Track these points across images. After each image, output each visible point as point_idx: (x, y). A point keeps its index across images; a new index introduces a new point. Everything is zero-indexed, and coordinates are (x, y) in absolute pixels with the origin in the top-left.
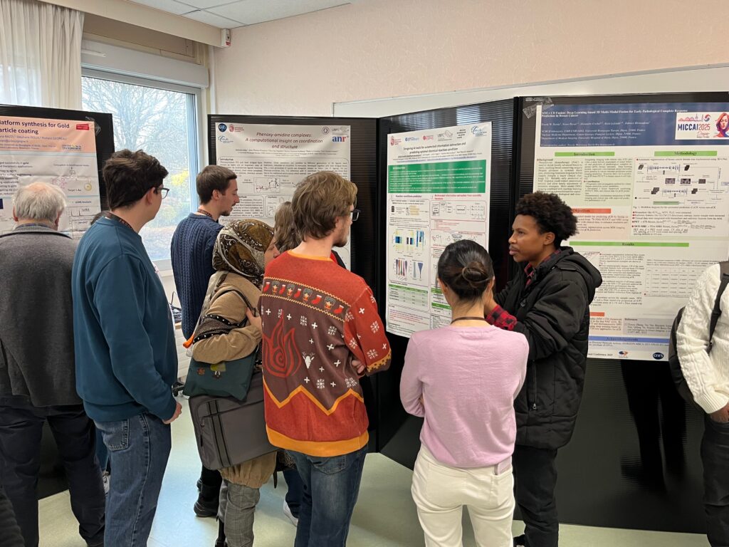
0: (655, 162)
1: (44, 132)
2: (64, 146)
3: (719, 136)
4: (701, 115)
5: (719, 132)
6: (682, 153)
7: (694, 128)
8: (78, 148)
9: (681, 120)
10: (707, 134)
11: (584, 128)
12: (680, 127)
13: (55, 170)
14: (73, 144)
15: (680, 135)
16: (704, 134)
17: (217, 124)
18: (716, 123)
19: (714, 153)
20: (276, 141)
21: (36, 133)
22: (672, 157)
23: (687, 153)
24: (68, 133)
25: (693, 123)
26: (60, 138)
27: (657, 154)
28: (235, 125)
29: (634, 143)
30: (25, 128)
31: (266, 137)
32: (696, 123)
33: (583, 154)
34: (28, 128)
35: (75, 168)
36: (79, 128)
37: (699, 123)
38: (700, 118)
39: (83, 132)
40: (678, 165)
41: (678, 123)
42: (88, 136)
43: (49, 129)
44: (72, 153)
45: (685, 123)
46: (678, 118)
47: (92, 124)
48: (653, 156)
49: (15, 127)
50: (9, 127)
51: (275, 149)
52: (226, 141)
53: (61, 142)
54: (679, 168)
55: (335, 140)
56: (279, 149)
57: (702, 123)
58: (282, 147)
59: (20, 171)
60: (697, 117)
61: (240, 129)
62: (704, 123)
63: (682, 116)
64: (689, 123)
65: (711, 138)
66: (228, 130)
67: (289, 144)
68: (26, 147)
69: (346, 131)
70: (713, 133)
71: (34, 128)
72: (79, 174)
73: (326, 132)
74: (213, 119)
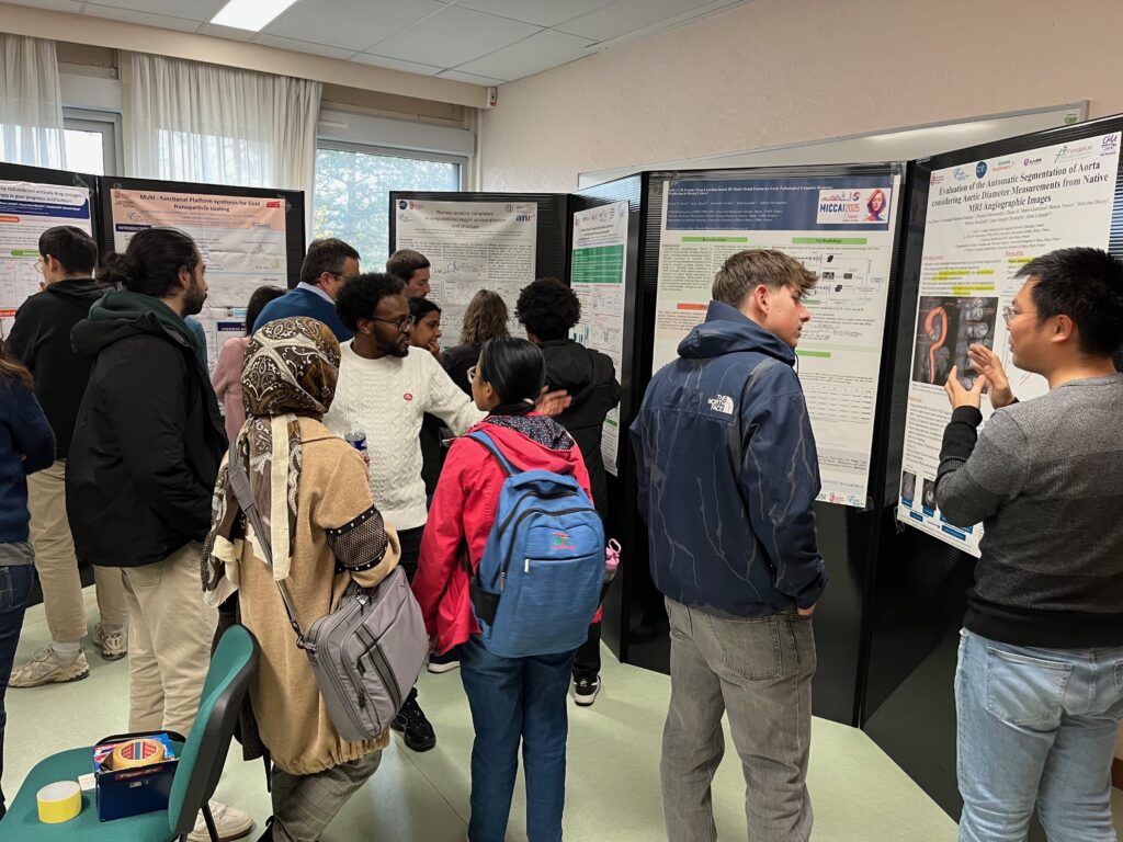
0: (794, 250)
1: (235, 209)
2: (253, 224)
3: (870, 219)
4: (848, 192)
5: (870, 214)
6: (824, 241)
7: (840, 209)
8: (267, 226)
9: (825, 199)
10: (855, 217)
11: (715, 208)
12: (823, 208)
13: (244, 246)
14: (262, 222)
15: (823, 217)
16: (852, 217)
17: (398, 201)
18: (867, 202)
19: (864, 241)
20: (455, 220)
21: (228, 210)
22: (812, 246)
23: (830, 241)
24: (258, 211)
25: (838, 203)
26: (250, 216)
27: (795, 240)
28: (415, 202)
29: (771, 226)
30: (217, 206)
31: (446, 216)
32: (842, 203)
33: (713, 240)
34: (220, 205)
35: (264, 246)
36: (270, 205)
37: (846, 203)
38: (847, 197)
39: (274, 209)
40: (819, 255)
41: (821, 203)
42: (278, 213)
43: (240, 207)
44: (262, 231)
45: (829, 203)
46: (821, 197)
47: (282, 202)
48: (790, 243)
49: (207, 205)
50: (202, 204)
51: (456, 229)
52: (406, 219)
53: (251, 219)
54: (820, 259)
55: (520, 219)
56: (460, 229)
57: (849, 203)
58: (463, 226)
59: (211, 247)
60: (843, 196)
61: (420, 207)
62: (852, 202)
63: (826, 194)
64: (834, 203)
65: (860, 222)
66: (408, 207)
67: (469, 223)
68: (216, 224)
69: (532, 209)
70: (863, 216)
71: (226, 206)
72: (269, 251)
73: (510, 210)
74: (394, 195)
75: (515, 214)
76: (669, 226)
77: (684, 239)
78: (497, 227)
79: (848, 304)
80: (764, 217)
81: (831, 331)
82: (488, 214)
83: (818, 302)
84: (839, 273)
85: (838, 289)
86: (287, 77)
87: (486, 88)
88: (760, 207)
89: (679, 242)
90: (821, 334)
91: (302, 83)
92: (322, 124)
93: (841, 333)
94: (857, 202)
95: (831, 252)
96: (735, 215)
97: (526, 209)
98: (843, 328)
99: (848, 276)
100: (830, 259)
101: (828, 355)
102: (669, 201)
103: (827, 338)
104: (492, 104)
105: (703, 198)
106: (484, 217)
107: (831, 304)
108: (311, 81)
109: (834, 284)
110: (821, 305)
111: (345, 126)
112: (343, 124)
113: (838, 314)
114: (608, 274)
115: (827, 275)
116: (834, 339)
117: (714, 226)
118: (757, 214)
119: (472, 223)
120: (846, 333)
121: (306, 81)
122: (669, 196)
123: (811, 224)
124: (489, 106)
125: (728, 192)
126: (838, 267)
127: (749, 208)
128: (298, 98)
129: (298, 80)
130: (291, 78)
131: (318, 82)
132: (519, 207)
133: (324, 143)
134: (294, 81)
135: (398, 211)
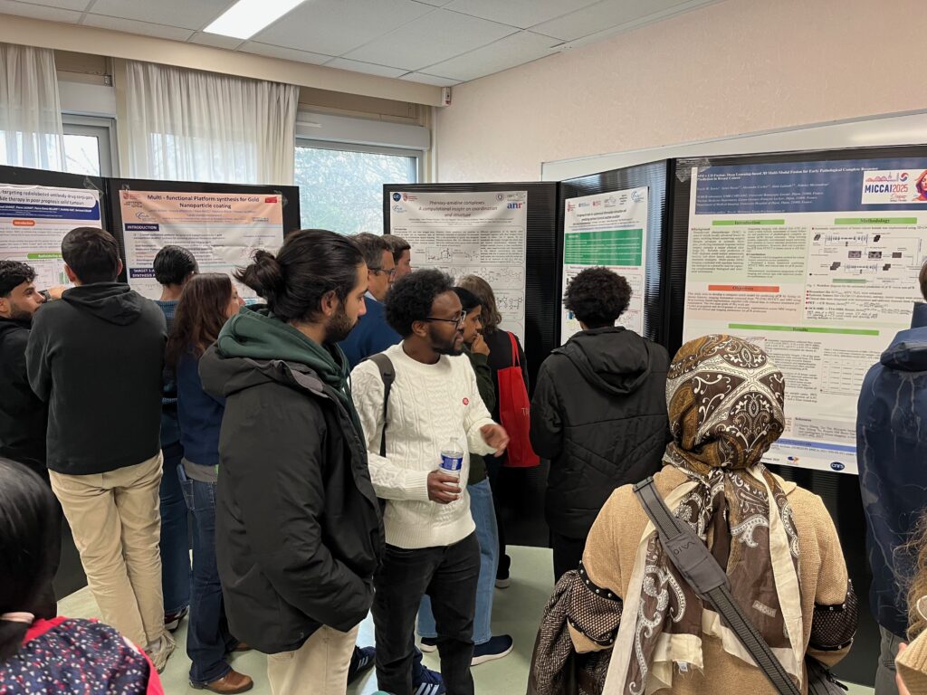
0: (835, 231)
1: (236, 206)
2: (253, 219)
3: (919, 199)
4: (895, 173)
5: (919, 194)
6: (871, 221)
7: (887, 189)
8: (266, 220)
9: (870, 180)
10: (904, 197)
11: (748, 191)
12: (868, 189)
13: (245, 240)
14: (262, 216)
15: (867, 198)
16: (899, 197)
17: (392, 193)
18: (916, 182)
19: (914, 221)
20: (448, 209)
21: (229, 207)
22: (858, 226)
23: (877, 221)
24: (257, 206)
25: (885, 184)
26: (250, 212)
27: (837, 221)
28: (409, 194)
29: (809, 208)
30: (219, 203)
31: (439, 206)
32: (889, 184)
33: (746, 223)
34: (222, 203)
35: (263, 239)
36: (268, 201)
37: (893, 183)
38: (894, 177)
39: (272, 204)
40: (864, 235)
41: (865, 183)
42: (276, 208)
43: (240, 203)
44: (261, 225)
45: (875, 184)
46: (865, 178)
47: (279, 197)
48: (832, 224)
49: (212, 203)
50: (205, 202)
51: (448, 217)
52: (400, 211)
53: (251, 214)
54: (866, 238)
55: (510, 206)
56: (452, 218)
57: (896, 183)
58: (456, 215)
59: (214, 242)
60: (890, 176)
61: (414, 198)
62: (901, 183)
64: (880, 184)
65: (909, 201)
66: (402, 199)
67: (462, 212)
68: (220, 220)
69: (522, 197)
70: (912, 196)
71: (228, 203)
72: (267, 244)
73: (501, 199)
74: (388, 189)
75: (505, 203)
76: (698, 211)
77: (715, 223)
78: (487, 215)
79: (897, 283)
80: (802, 199)
81: (880, 309)
82: (480, 203)
83: (864, 281)
84: (887, 252)
85: (886, 267)
86: (268, 81)
87: (442, 88)
88: (798, 190)
89: (710, 226)
90: (868, 312)
91: (282, 87)
92: (299, 124)
93: (890, 311)
94: (904, 183)
95: (878, 232)
96: (770, 198)
97: (516, 197)
98: (892, 306)
99: (897, 255)
100: (877, 239)
101: (876, 333)
102: (698, 186)
103: (875, 316)
104: (447, 102)
105: (736, 183)
106: (475, 206)
107: (880, 283)
108: (290, 85)
109: (882, 263)
110: (867, 284)
111: (318, 126)
112: (318, 124)
113: (886, 293)
114: (618, 257)
115: (873, 255)
116: (882, 317)
117: (747, 209)
118: (795, 197)
119: (465, 212)
120: (896, 311)
121: (285, 85)
122: (698, 182)
123: (855, 205)
124: (444, 104)
125: (763, 176)
126: (887, 246)
127: (786, 190)
128: (278, 101)
129: (278, 84)
130: (272, 82)
131: (296, 86)
132: (510, 196)
133: (300, 142)
134: (274, 85)
135: (392, 202)
